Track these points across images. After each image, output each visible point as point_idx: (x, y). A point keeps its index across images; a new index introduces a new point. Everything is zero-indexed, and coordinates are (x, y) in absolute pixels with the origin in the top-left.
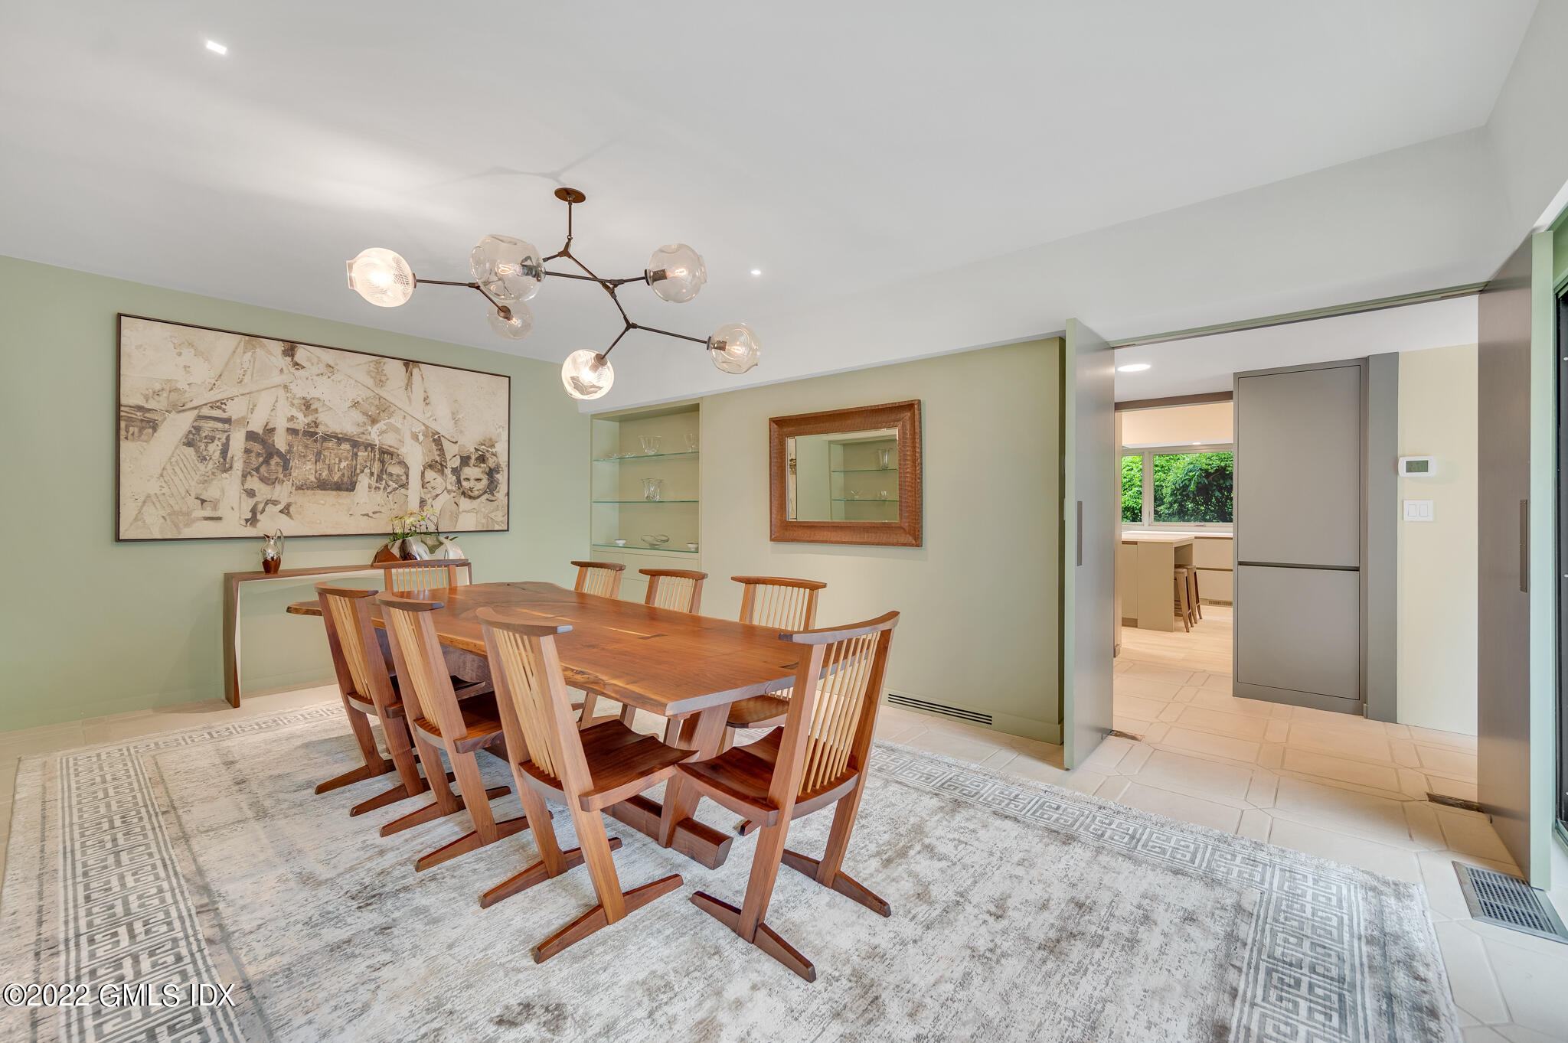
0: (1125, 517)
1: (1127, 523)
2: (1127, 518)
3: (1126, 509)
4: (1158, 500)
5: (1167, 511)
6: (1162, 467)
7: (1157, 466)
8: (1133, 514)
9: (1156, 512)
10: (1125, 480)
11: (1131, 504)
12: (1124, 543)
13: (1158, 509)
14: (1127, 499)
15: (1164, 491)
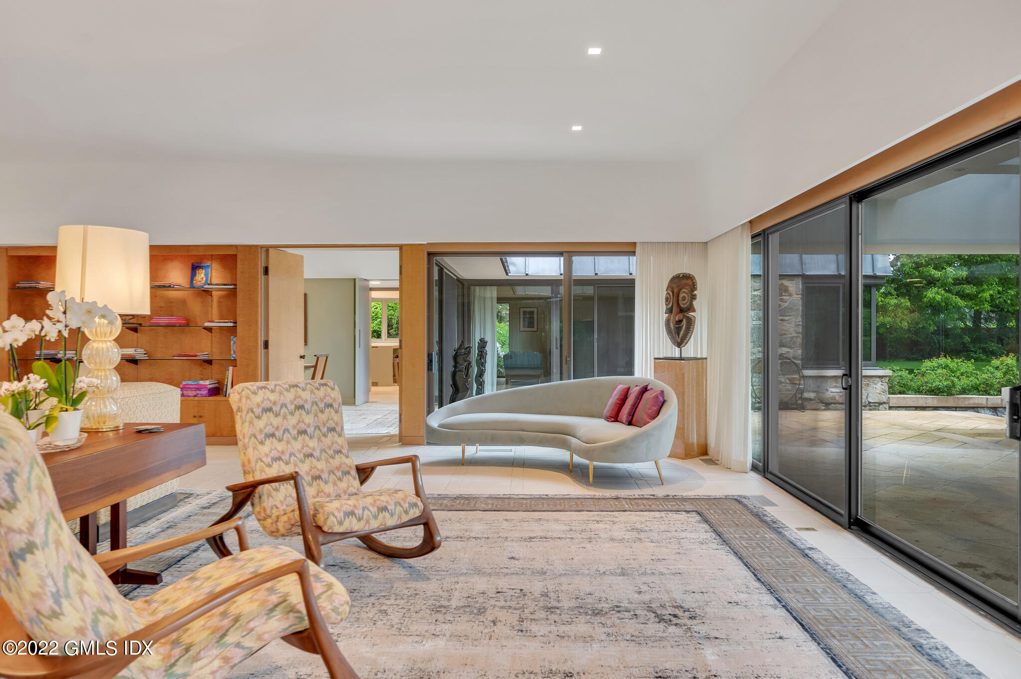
0: (373, 336)
1: (375, 339)
2: (374, 336)
3: (374, 331)
4: (390, 326)
5: (394, 333)
6: (393, 307)
7: (390, 307)
8: (377, 334)
9: (388, 333)
10: (373, 315)
11: (376, 328)
12: (373, 347)
13: (390, 331)
14: (373, 326)
15: (393, 321)
